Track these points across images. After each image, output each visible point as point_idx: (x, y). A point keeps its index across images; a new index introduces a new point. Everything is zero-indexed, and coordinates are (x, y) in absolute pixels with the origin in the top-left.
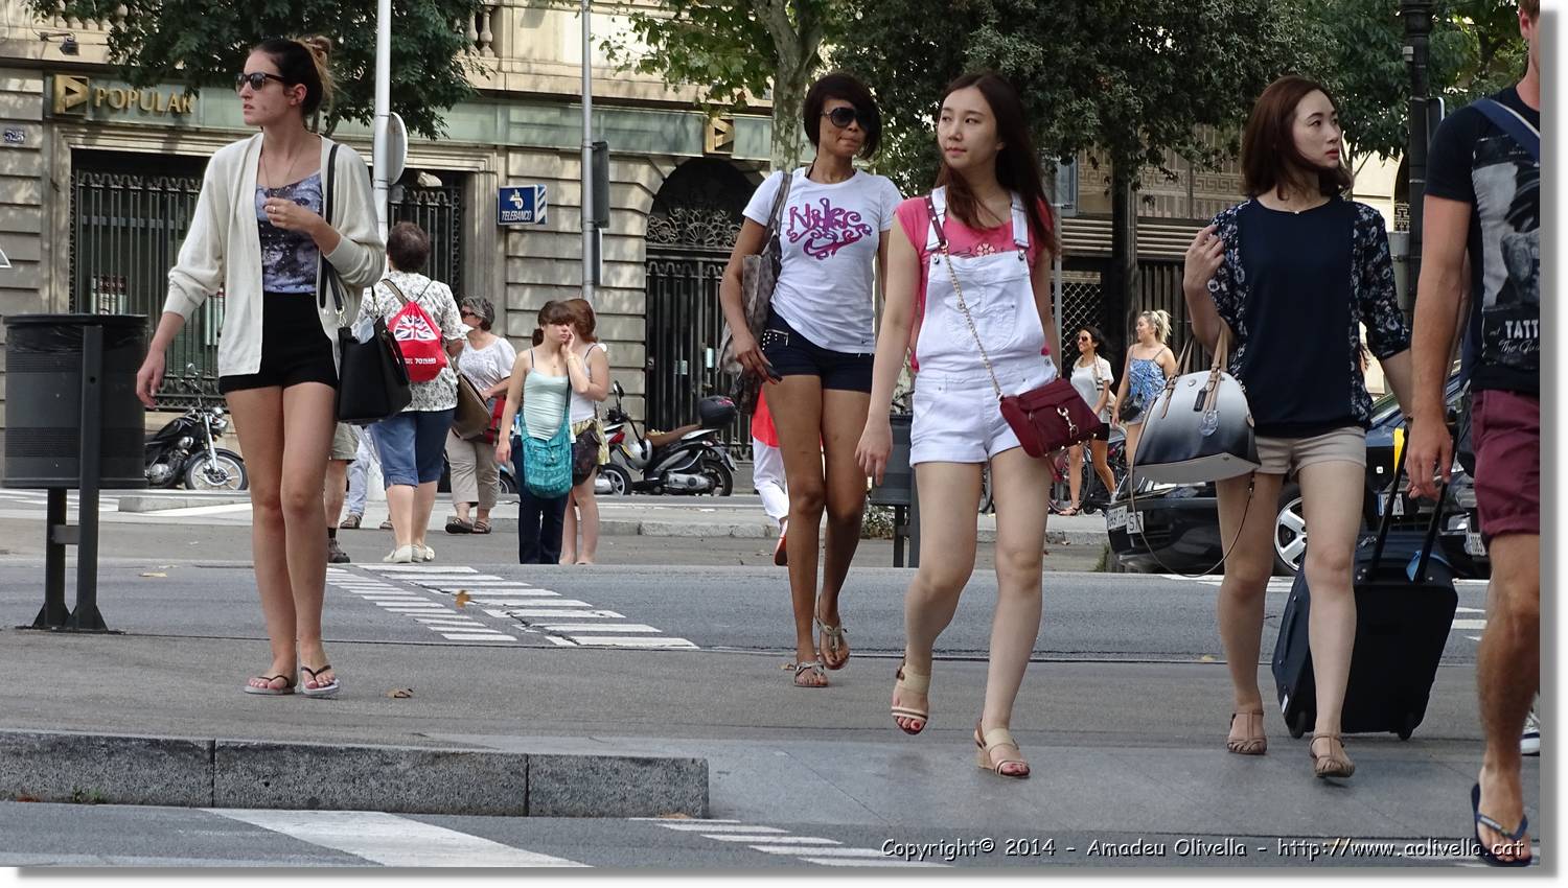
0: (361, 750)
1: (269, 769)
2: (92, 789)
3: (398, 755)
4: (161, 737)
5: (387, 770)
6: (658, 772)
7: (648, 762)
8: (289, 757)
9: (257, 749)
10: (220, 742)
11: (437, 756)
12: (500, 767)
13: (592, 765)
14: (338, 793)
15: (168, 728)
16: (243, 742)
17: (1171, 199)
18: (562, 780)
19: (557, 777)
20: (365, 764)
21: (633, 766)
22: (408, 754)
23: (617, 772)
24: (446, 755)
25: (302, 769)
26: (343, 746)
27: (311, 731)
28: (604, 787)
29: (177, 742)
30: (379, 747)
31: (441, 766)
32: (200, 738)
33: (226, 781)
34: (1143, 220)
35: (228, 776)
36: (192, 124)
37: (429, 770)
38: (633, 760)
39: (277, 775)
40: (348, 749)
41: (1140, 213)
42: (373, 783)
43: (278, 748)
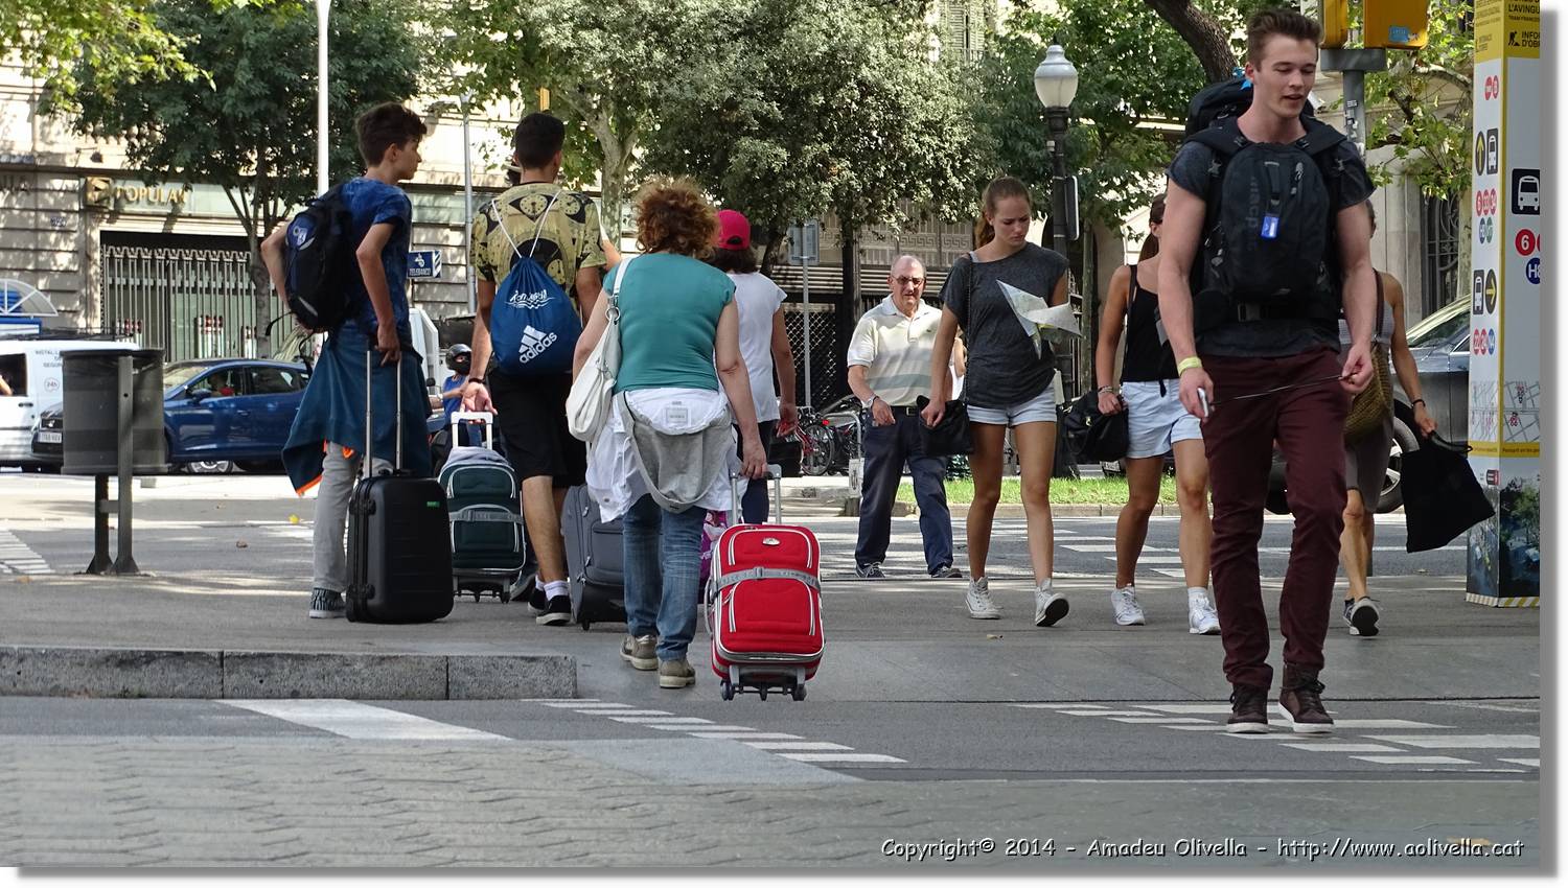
0: (329, 655)
1: (262, 671)
2: (135, 688)
3: (354, 659)
4: (184, 650)
5: (347, 669)
6: (540, 666)
7: (533, 659)
8: (277, 661)
9: (254, 657)
10: (227, 651)
11: (383, 659)
12: (428, 665)
13: (493, 663)
14: (313, 685)
15: (188, 643)
16: (243, 652)
17: (884, 251)
18: (473, 674)
19: (469, 671)
20: (331, 665)
21: (522, 662)
22: (362, 658)
23: (511, 667)
24: (389, 658)
25: (286, 671)
26: (315, 653)
27: (291, 643)
28: (502, 678)
29: (197, 653)
30: (339, 653)
31: (385, 666)
32: (213, 650)
33: (231, 680)
34: (864, 267)
35: (234, 676)
36: (185, 211)
37: (378, 668)
38: (522, 658)
39: (269, 674)
40: (319, 655)
41: (862, 262)
42: (337, 679)
43: (269, 655)
